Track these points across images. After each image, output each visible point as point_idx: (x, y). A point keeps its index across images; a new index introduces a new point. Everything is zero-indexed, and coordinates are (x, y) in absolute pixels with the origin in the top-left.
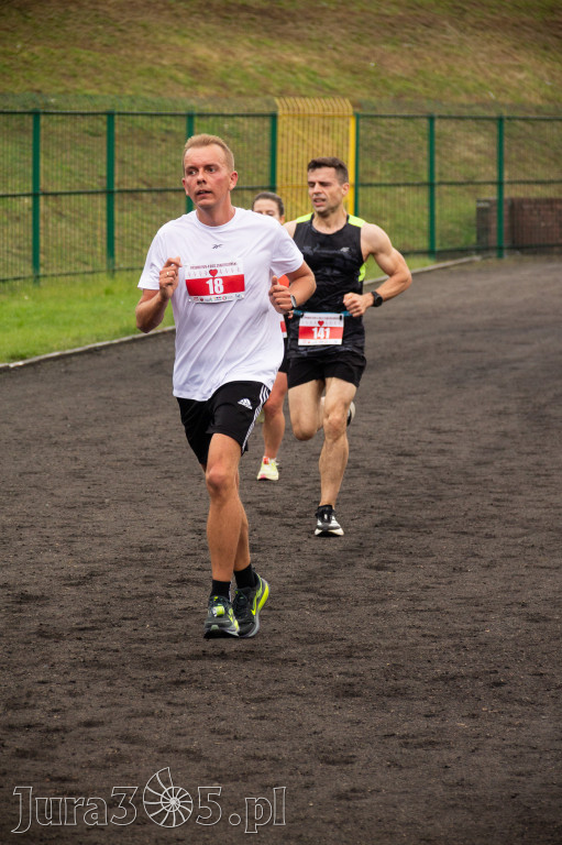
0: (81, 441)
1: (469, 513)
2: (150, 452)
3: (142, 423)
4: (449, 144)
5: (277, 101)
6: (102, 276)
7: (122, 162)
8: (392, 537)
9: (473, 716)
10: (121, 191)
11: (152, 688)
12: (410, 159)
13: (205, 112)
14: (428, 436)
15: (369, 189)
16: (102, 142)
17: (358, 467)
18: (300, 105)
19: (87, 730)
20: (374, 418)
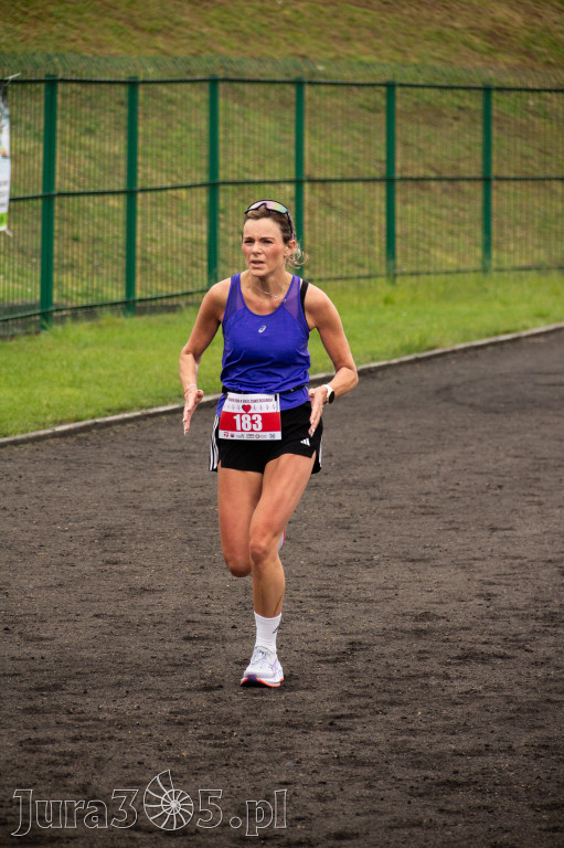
0: (348, 484)
2: (432, 498)
3: (423, 462)
6: (382, 281)
7: (406, 144)
10: (402, 179)
11: (421, 791)
13: (507, 86)
16: (382, 117)
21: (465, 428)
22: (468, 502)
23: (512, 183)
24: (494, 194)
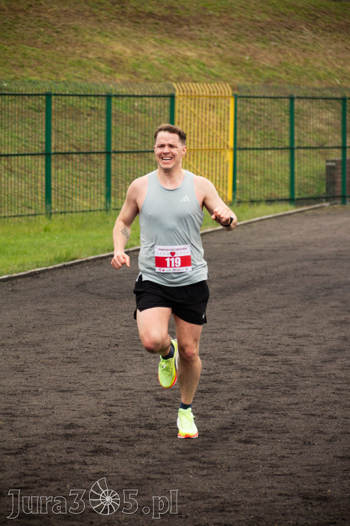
0: (22, 344)
2: (74, 352)
3: (68, 330)
4: (305, 118)
5: (175, 85)
6: (43, 217)
7: (57, 131)
8: (257, 418)
10: (56, 153)
12: (276, 129)
14: (286, 340)
15: (245, 152)
16: (42, 116)
18: (192, 88)
21: (95, 309)
22: (97, 355)
23: (124, 155)
24: (113, 161)
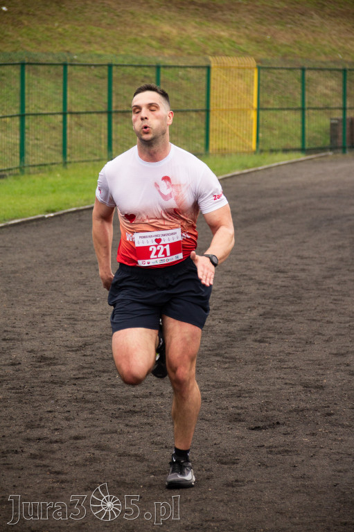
0: (85, 262)
1: (318, 308)
4: (314, 85)
5: (211, 58)
7: (117, 94)
8: (270, 322)
9: (313, 434)
10: (116, 112)
11: (117, 415)
12: (290, 93)
13: (168, 65)
14: (295, 260)
15: (266, 112)
16: (105, 82)
17: (252, 279)
18: (225, 61)
19: (75, 442)
20: (263, 249)
